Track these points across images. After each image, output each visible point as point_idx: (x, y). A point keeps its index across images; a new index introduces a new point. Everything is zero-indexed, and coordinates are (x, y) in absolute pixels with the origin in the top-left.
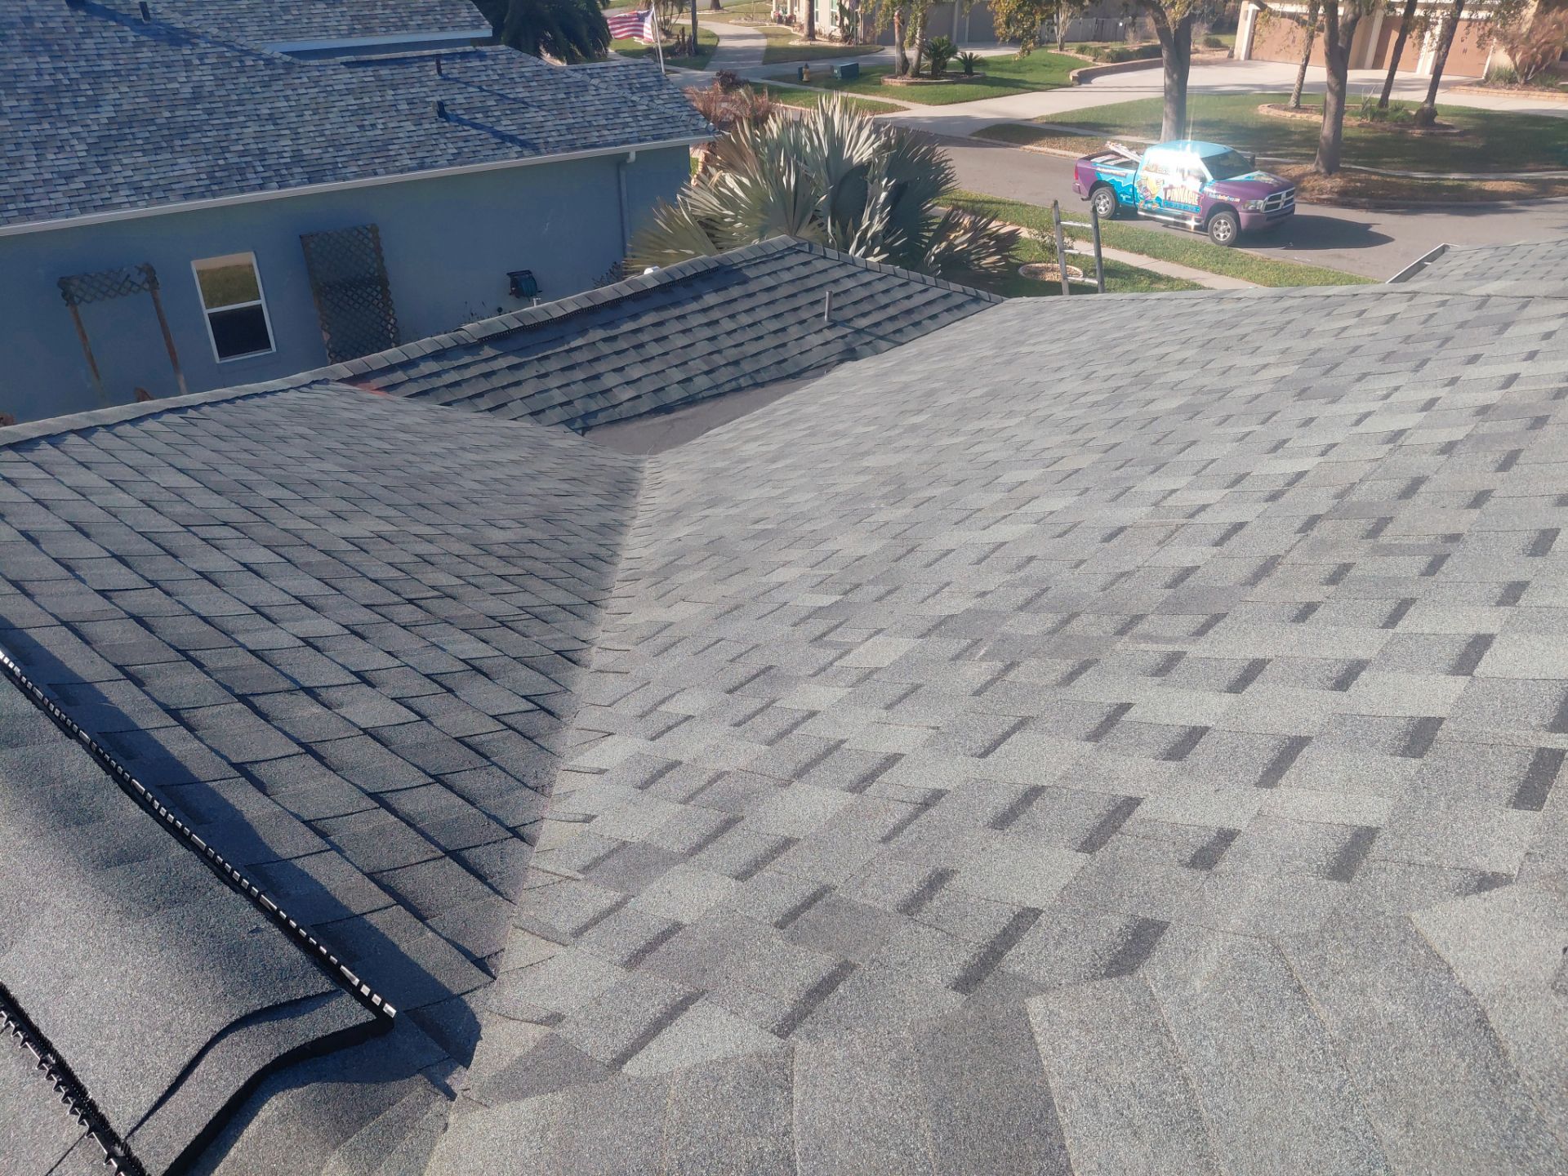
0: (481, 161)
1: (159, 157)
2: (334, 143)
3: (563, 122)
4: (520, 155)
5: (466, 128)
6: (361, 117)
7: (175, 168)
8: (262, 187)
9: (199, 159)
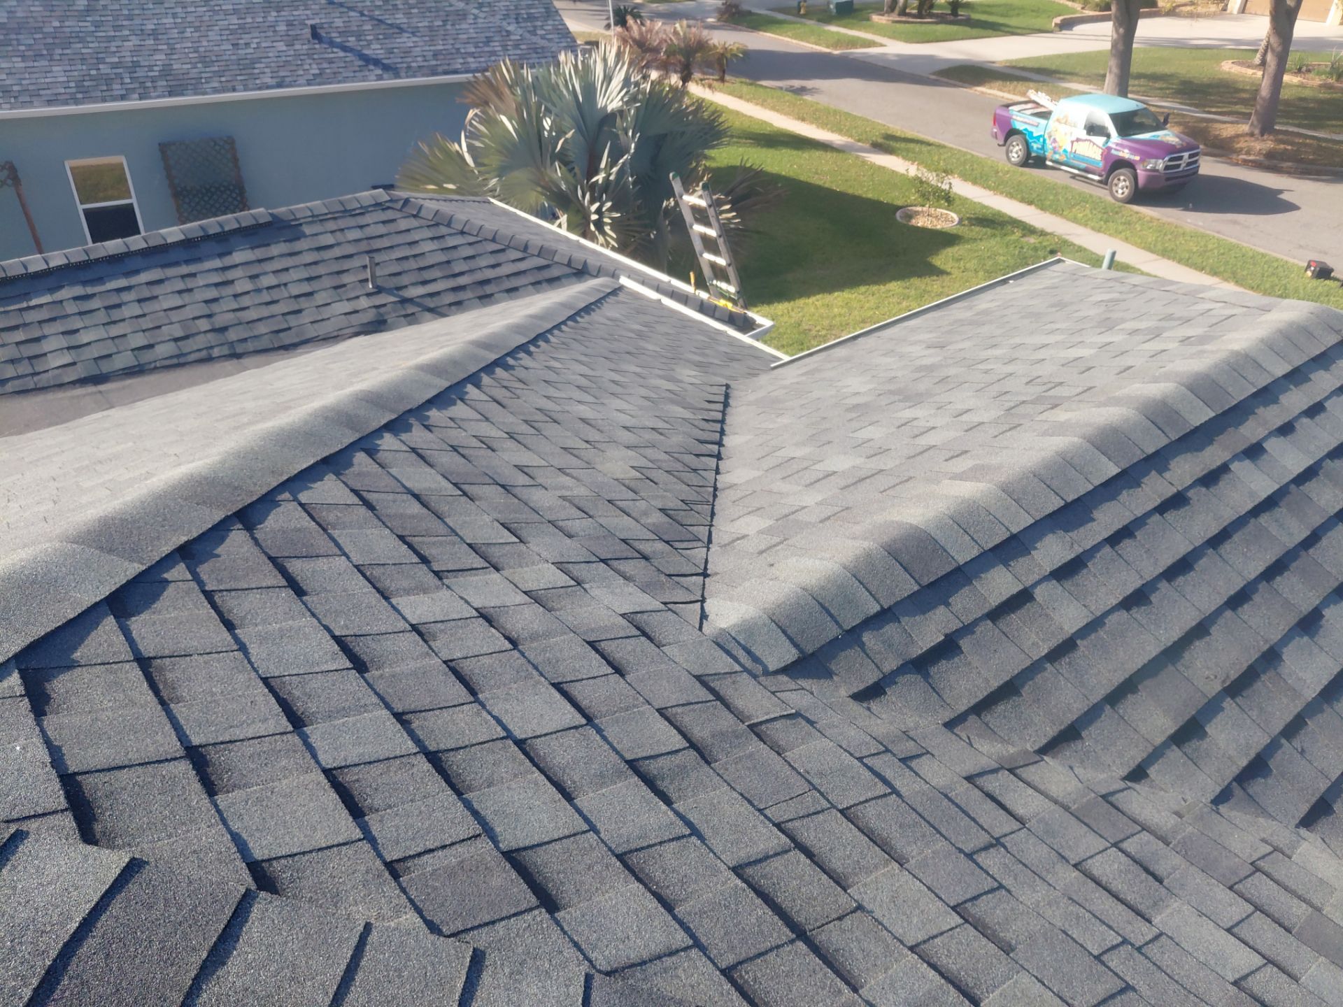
0: (339, 82)
1: (36, 64)
2: (205, 61)
3: (432, 48)
4: (380, 78)
5: (335, 50)
6: (238, 36)
7: (48, 75)
8: (123, 98)
9: (73, 68)
